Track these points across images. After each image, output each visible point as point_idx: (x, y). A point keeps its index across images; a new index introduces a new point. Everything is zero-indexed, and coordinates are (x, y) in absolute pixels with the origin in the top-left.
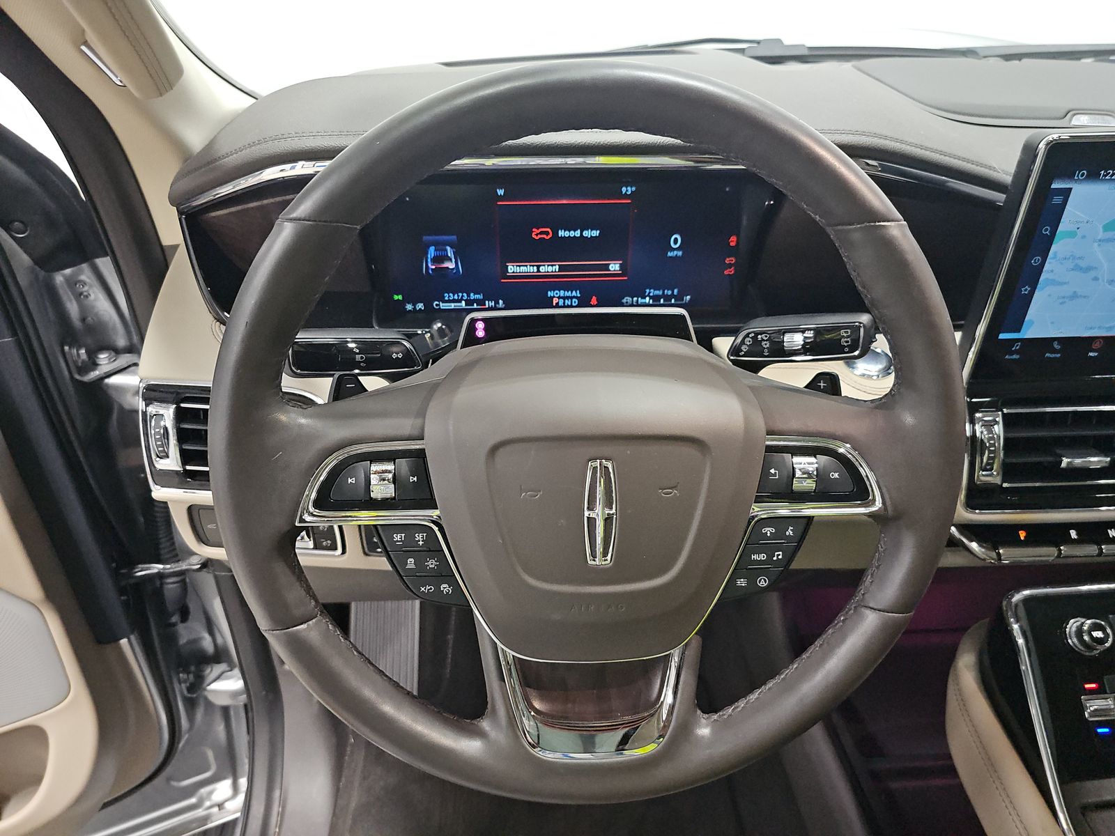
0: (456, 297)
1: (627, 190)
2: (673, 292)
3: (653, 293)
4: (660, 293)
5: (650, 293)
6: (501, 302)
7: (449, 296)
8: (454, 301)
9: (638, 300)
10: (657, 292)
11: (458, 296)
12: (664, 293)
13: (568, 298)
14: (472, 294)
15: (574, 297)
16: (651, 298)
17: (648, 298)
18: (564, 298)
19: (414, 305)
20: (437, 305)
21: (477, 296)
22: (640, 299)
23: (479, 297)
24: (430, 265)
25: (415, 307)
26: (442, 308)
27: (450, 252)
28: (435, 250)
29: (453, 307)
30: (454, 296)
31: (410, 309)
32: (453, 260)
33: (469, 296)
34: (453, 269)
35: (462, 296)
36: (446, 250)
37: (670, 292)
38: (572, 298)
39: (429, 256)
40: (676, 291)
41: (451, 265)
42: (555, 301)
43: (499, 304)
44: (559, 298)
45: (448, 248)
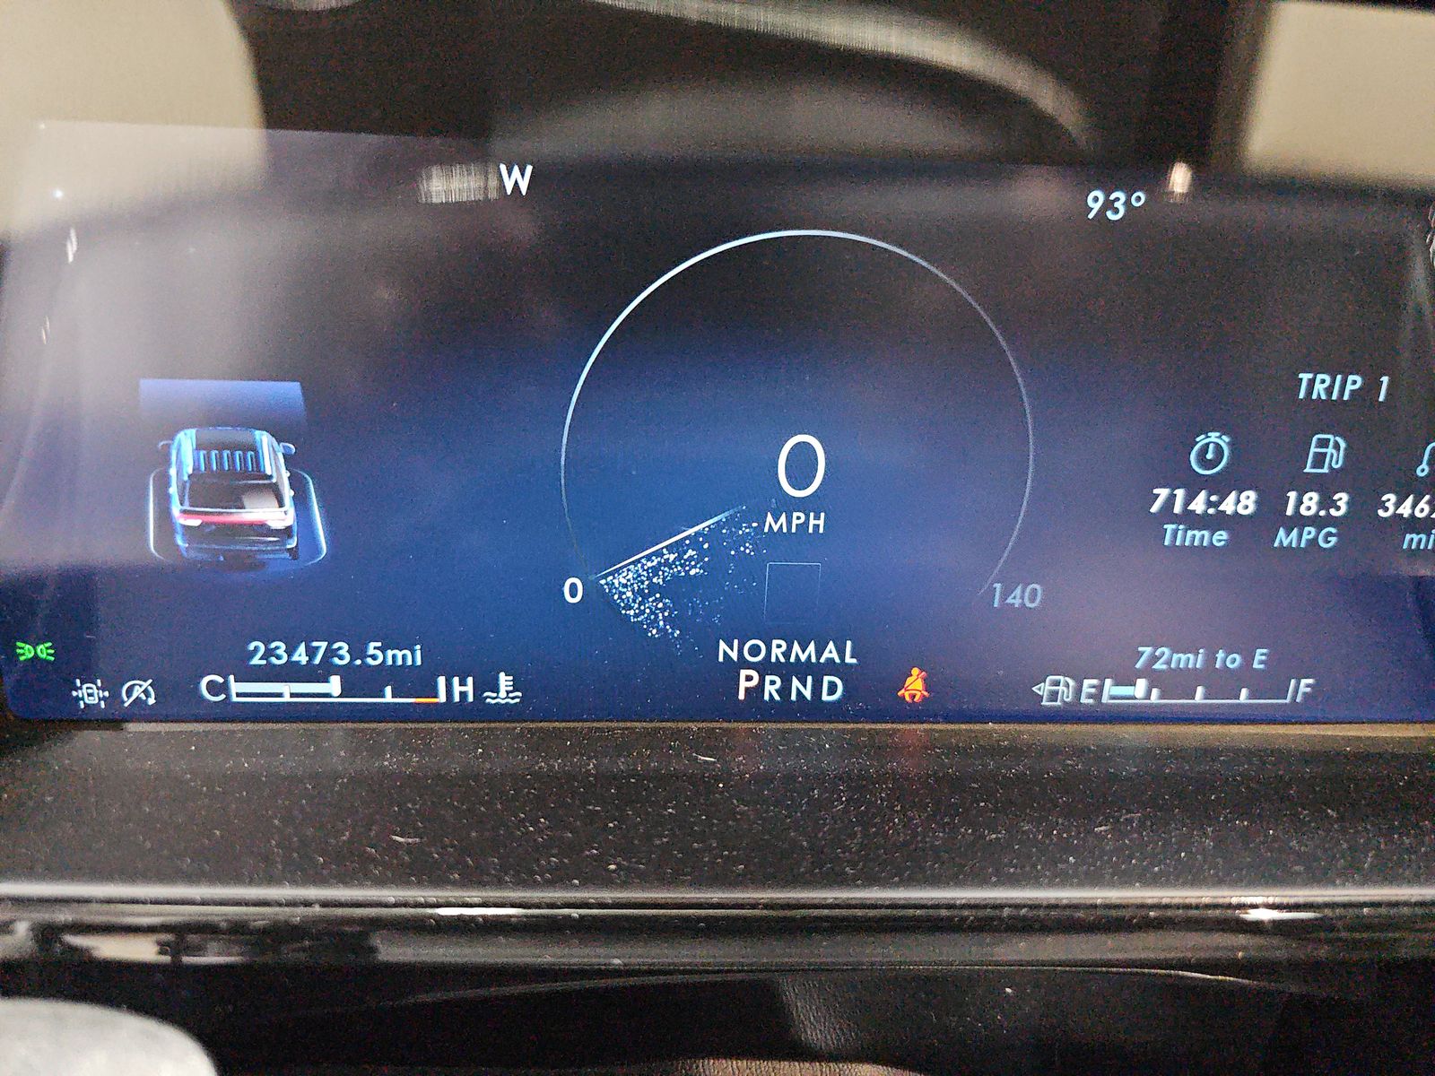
0: (301, 656)
1: (1109, 205)
2: (1248, 659)
3: (1168, 659)
4: (1191, 660)
5: (1154, 659)
6: (505, 681)
7: (269, 653)
8: (291, 673)
9: (1100, 688)
10: (1185, 660)
11: (311, 652)
12: (1211, 659)
13: (802, 670)
14: (372, 648)
15: (831, 667)
16: (1155, 679)
17: (1142, 684)
18: (787, 671)
19: (113, 686)
20: (213, 688)
21: (398, 656)
22: (1108, 682)
23: (412, 657)
24: (176, 509)
25: (115, 695)
26: (235, 699)
27: (272, 455)
28: (199, 447)
29: (287, 699)
30: (290, 652)
31: (93, 701)
32: (288, 493)
33: (358, 651)
34: (287, 532)
35: (330, 653)
36: (253, 448)
37: (1234, 662)
38: (815, 671)
39: (173, 472)
40: (1260, 655)
41: (278, 516)
42: (746, 681)
43: (496, 689)
44: (765, 668)
45: (264, 439)
